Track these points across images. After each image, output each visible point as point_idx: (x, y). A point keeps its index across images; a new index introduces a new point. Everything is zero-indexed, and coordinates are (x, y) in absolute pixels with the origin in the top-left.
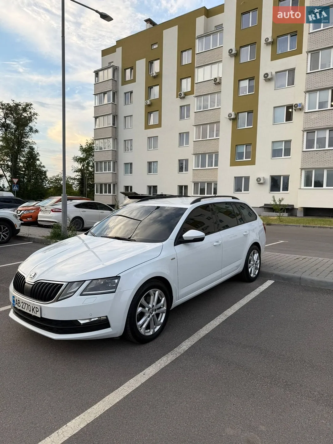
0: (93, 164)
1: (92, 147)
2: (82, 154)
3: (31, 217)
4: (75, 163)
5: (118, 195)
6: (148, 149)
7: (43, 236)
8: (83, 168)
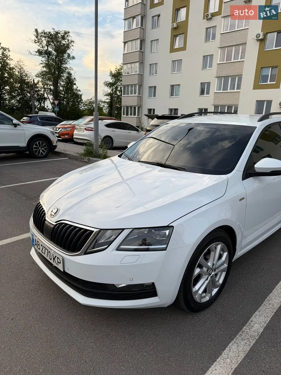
0: (121, 88)
1: (120, 72)
2: (111, 79)
3: (68, 134)
4: (106, 87)
5: (142, 117)
6: (171, 72)
7: (78, 153)
8: (112, 92)
